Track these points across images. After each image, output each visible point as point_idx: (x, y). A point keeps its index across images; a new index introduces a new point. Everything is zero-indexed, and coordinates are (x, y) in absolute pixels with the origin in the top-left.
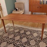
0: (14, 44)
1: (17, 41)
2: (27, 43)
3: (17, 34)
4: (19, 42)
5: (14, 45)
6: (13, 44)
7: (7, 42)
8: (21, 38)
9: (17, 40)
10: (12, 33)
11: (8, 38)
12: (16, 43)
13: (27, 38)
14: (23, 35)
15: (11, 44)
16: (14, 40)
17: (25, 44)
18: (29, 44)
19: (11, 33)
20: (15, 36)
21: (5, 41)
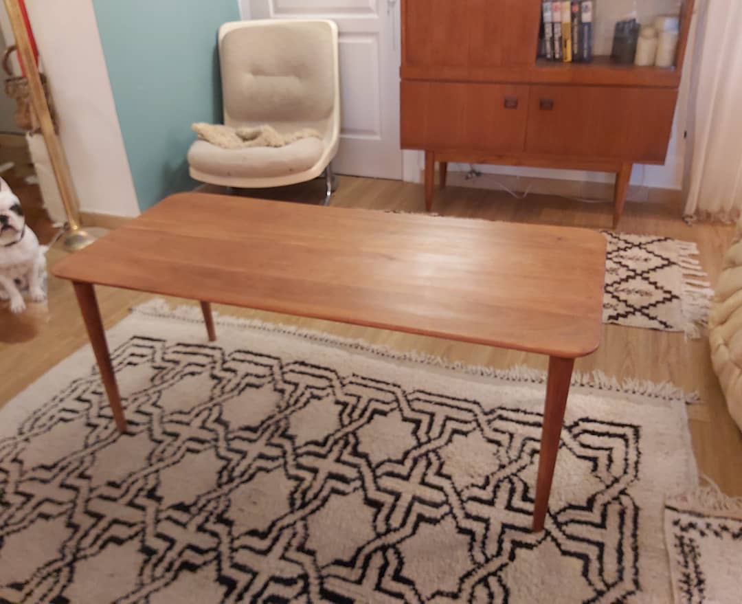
0: (222, 579)
1: (253, 533)
2: (377, 561)
3: (259, 447)
4: (278, 549)
5: (230, 584)
6: (211, 571)
7: (148, 551)
8: (301, 501)
9: (262, 527)
10: (194, 430)
11: (152, 494)
12: (243, 557)
13: (369, 502)
14: (327, 466)
15: (192, 568)
16: (221, 519)
17: (355, 574)
18: (397, 577)
19: (185, 432)
20: (226, 476)
21: (119, 541)
